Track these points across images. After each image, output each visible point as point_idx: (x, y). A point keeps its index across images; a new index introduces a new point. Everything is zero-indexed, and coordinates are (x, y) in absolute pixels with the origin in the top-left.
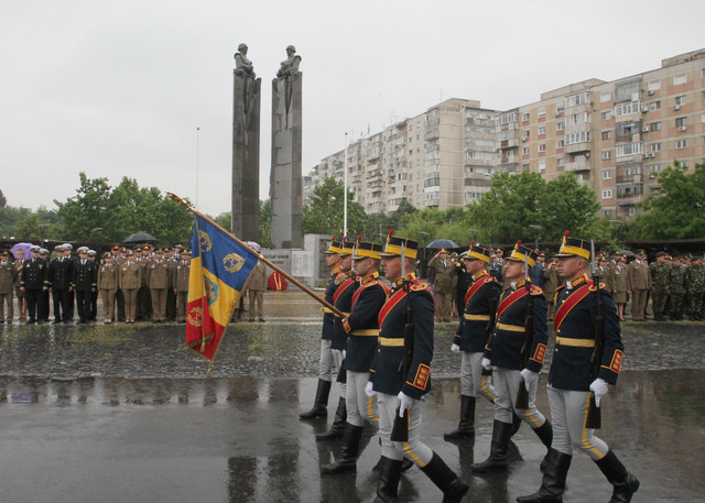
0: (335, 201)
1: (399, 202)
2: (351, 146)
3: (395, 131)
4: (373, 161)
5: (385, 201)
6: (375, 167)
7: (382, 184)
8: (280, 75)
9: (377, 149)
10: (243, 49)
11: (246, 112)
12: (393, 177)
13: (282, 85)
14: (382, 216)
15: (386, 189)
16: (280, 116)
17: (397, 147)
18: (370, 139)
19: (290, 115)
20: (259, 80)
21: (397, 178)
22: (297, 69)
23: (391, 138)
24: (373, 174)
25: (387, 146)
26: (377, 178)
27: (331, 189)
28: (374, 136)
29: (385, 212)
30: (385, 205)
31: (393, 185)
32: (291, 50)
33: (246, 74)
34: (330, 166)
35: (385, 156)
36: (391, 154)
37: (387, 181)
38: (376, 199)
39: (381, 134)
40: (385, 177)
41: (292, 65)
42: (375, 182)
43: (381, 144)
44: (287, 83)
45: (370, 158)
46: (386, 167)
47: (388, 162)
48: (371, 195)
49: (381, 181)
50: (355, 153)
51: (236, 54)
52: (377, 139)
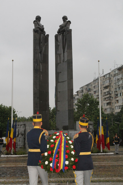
0: (89, 106)
1: (121, 107)
2: (94, 81)
3: (117, 72)
4: (106, 87)
5: (113, 107)
6: (107, 90)
7: (111, 99)
8: (59, 32)
9: (108, 81)
10: (38, 19)
11: (41, 53)
12: (117, 95)
13: (60, 37)
14: (112, 114)
15: (114, 101)
16: (60, 55)
17: (118, 79)
18: (104, 76)
19: (66, 54)
20: (48, 35)
21: (119, 95)
22: (68, 28)
23: (115, 75)
24: (106, 94)
25: (114, 79)
26: (108, 96)
27: (87, 100)
28: (106, 75)
29: (114, 113)
30: (113, 109)
31: (117, 99)
32: (65, 18)
33: (40, 32)
34: (84, 91)
35: (113, 84)
36: (115, 83)
37: (114, 97)
38: (108, 106)
39: (109, 74)
40: (113, 95)
41: (66, 26)
42: (108, 98)
43: (110, 79)
44: (63, 36)
45: (104, 86)
46: (113, 90)
47: (114, 87)
48: (106, 104)
49: (110, 97)
50: (97, 84)
51: (34, 21)
52: (108, 76)
